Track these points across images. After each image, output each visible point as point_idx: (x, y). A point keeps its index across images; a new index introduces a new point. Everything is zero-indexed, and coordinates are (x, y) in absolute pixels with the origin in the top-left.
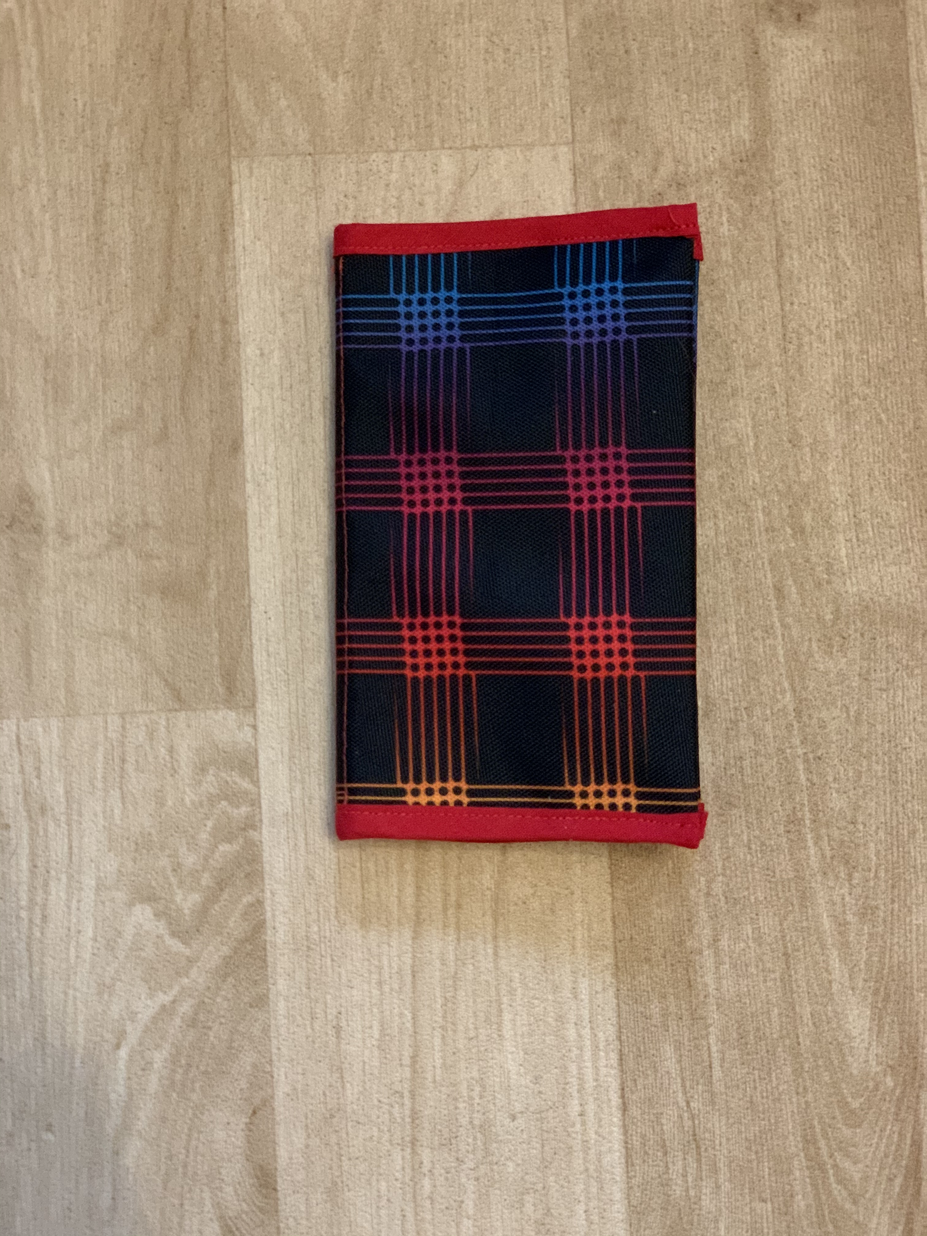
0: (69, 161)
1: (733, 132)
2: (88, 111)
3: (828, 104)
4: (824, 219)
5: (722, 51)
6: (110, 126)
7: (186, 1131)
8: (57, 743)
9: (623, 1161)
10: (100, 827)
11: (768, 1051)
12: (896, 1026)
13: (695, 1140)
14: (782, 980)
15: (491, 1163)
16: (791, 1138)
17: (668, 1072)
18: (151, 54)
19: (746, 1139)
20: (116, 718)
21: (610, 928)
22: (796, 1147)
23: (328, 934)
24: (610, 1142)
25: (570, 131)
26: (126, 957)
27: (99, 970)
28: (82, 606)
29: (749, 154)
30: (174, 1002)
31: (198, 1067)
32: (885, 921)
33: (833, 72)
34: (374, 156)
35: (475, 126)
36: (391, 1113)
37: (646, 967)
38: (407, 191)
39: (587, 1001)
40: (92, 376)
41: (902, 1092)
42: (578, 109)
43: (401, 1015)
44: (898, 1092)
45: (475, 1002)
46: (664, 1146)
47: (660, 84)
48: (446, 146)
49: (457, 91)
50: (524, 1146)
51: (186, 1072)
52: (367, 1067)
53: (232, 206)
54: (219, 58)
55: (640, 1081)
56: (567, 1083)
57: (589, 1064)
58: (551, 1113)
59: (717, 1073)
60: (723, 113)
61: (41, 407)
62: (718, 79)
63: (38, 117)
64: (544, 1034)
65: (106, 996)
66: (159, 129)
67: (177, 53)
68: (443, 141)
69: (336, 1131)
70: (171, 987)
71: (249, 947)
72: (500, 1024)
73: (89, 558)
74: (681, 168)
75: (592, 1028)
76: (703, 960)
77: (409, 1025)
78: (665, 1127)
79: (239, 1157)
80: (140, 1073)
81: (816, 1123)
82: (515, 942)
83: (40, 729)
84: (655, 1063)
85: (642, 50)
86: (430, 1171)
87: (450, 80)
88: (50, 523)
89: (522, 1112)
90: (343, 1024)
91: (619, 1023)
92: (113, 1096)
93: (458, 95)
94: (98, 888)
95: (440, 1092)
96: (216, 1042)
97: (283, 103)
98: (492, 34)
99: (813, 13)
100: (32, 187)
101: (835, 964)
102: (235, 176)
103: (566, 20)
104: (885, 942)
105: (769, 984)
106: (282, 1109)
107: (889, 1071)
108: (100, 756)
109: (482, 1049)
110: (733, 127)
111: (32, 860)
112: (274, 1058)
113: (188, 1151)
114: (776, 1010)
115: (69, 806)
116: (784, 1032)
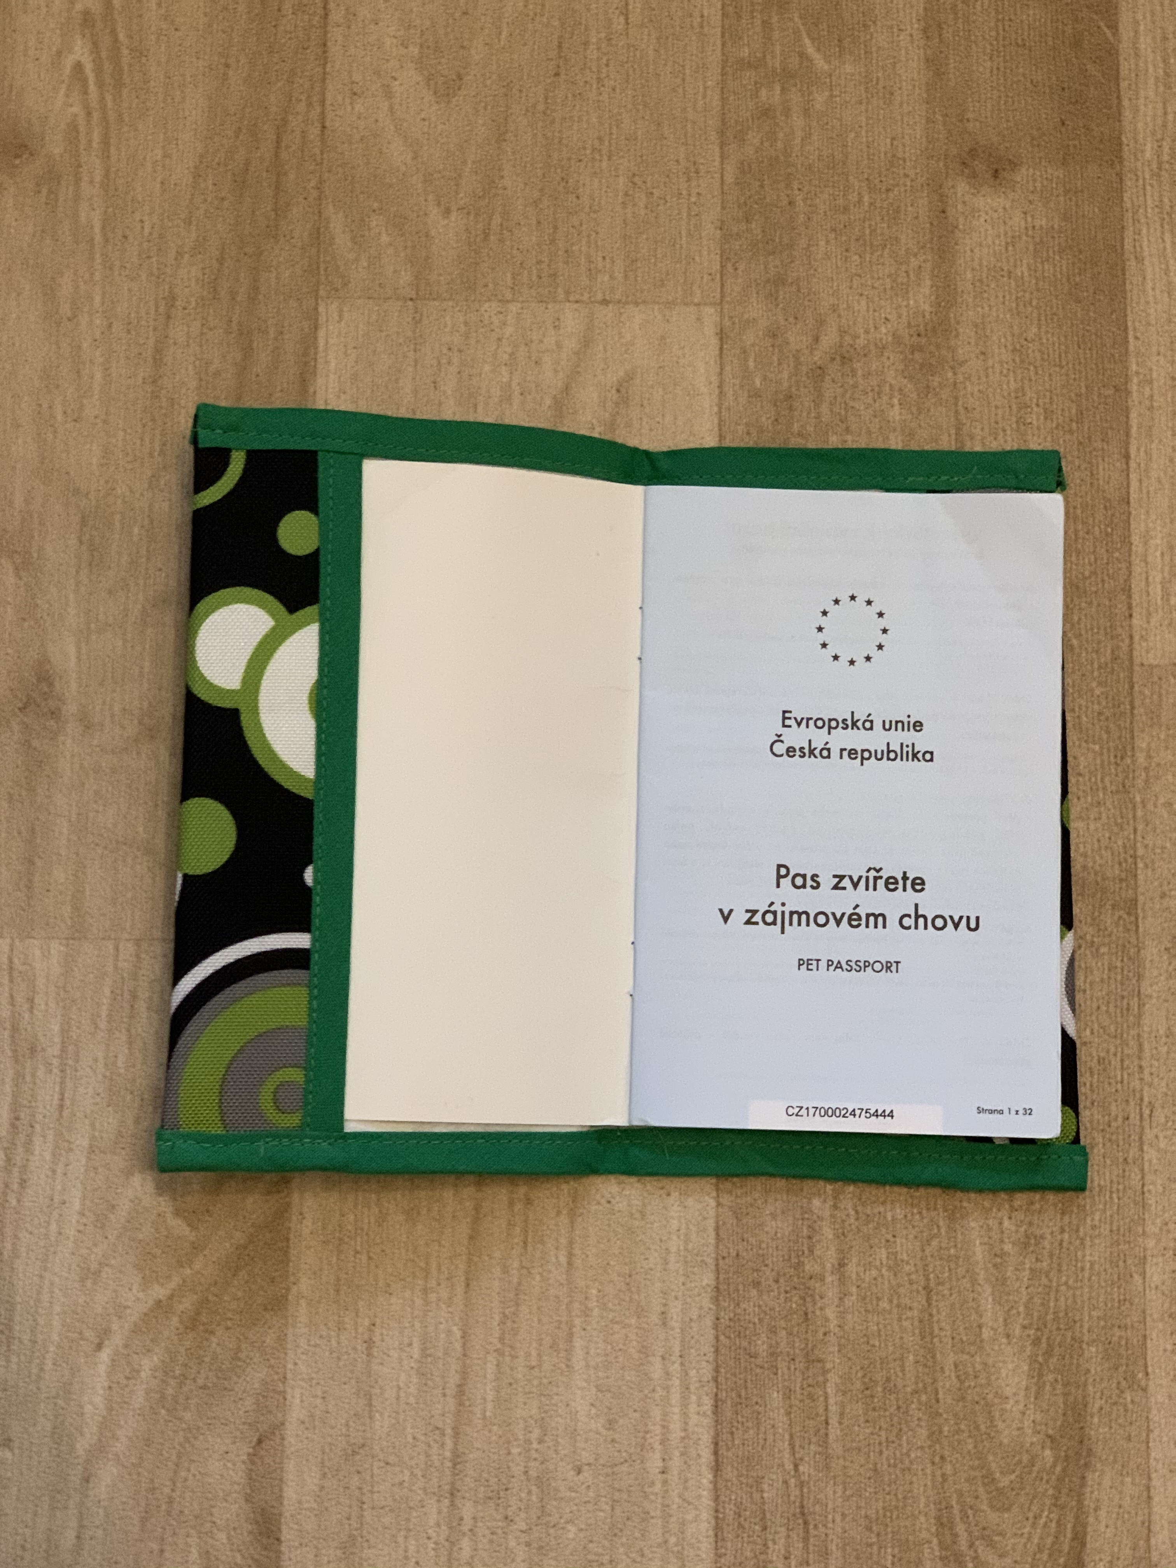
0: (130, 290)
1: (912, 302)
2: (155, 235)
3: (1026, 274)
4: (1014, 407)
5: (903, 208)
6: (180, 254)
7: (174, 1457)
8: (56, 970)
9: (711, 1533)
10: (100, 1077)
11: (899, 1408)
12: (1059, 1386)
13: (803, 1514)
14: (921, 1321)
15: (547, 1525)
16: (922, 1519)
17: (773, 1426)
18: (234, 174)
19: (866, 1517)
20: (130, 945)
21: (713, 1242)
22: (928, 1530)
23: (366, 1227)
24: (696, 1509)
25: (719, 290)
26: (119, 1237)
27: (84, 1251)
28: (101, 808)
29: (929, 327)
30: (171, 1297)
31: (194, 1380)
32: (1051, 1255)
33: (1033, 237)
34: (487, 305)
35: (606, 278)
36: (428, 1456)
37: (754, 1293)
38: (522, 348)
39: (678, 1330)
40: (135, 539)
41: (1064, 1470)
42: (729, 265)
43: (449, 1332)
44: (1059, 1469)
45: (539, 1321)
46: (763, 1519)
47: (827, 242)
48: (572, 298)
49: (589, 236)
50: (590, 1507)
51: (181, 1385)
52: (402, 1394)
53: (316, 354)
54: (313, 183)
55: (738, 1434)
56: (647, 1432)
57: (676, 1410)
58: (624, 1468)
59: (834, 1431)
60: (900, 280)
61: (73, 571)
62: (897, 239)
63: (98, 238)
64: (623, 1368)
65: (89, 1283)
66: (238, 261)
67: (264, 174)
68: (568, 293)
69: (359, 1472)
70: (169, 1277)
71: (268, 1235)
72: (569, 1351)
73: (113, 752)
74: (848, 339)
75: (682, 1364)
76: (824, 1288)
77: (458, 1346)
78: (765, 1495)
79: (235, 1495)
80: (125, 1382)
81: (954, 1503)
82: (594, 1250)
83: (38, 952)
84: (759, 1413)
85: (809, 202)
86: (471, 1530)
87: (581, 224)
88: (71, 709)
89: (589, 1464)
90: (377, 1338)
91: (716, 1360)
92: (88, 1408)
93: (589, 242)
94: (91, 1150)
95: (490, 1431)
96: (219, 1350)
97: (385, 238)
98: (634, 175)
99: (1013, 170)
100: (84, 319)
101: (987, 1303)
102: (322, 319)
103: (722, 163)
104: (1050, 1281)
105: (906, 1324)
106: (293, 1441)
107: (1048, 1442)
108: (107, 991)
109: (545, 1381)
110: (911, 294)
111: (14, 1110)
112: (289, 1376)
113: (174, 1484)
114: (911, 1357)
115: (64, 1049)
116: (921, 1385)
